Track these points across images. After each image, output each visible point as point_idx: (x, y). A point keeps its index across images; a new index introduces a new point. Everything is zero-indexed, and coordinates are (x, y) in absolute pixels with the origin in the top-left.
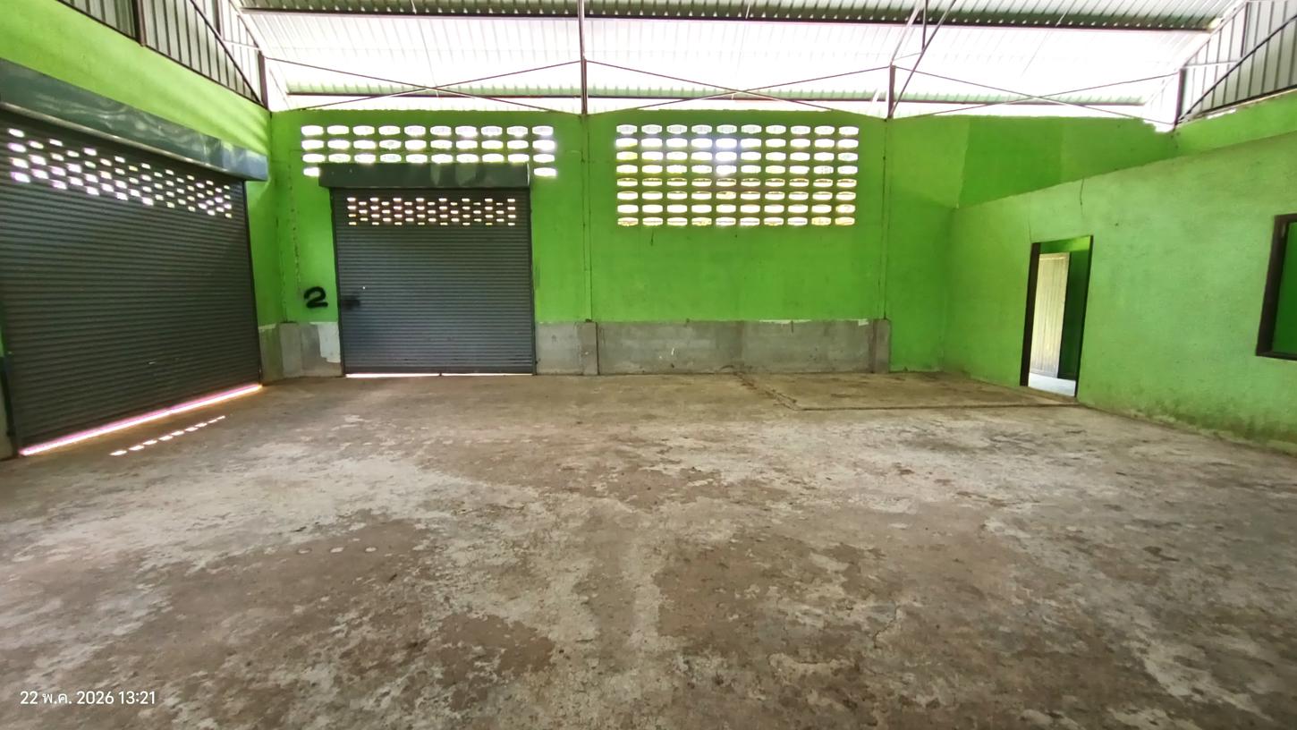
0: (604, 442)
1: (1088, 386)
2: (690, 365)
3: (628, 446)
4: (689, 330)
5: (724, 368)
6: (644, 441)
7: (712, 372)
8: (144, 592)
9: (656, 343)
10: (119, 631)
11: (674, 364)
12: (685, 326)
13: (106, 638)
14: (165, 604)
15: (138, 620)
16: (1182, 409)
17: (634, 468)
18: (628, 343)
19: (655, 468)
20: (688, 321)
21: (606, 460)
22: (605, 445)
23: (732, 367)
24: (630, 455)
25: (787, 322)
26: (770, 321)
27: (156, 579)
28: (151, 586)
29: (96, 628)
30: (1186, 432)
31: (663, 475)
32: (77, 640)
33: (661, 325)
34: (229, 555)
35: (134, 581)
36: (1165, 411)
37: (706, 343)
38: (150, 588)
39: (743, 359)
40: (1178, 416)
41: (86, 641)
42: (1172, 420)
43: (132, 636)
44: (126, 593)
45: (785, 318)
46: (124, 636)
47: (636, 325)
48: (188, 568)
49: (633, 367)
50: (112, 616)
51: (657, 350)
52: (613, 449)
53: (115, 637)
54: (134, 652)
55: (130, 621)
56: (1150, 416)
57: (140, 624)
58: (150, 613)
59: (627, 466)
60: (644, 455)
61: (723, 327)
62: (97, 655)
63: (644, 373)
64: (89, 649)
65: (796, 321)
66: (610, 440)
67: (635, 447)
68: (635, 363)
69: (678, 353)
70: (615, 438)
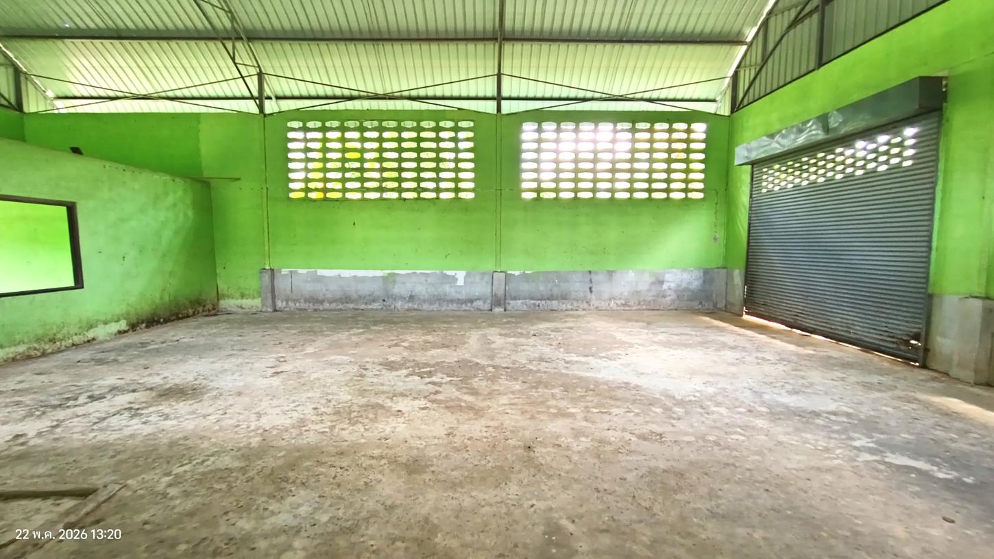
0: (489, 407)
3: (465, 401)
6: (447, 407)
17: (465, 379)
19: (449, 379)
21: (486, 386)
22: (488, 403)
24: (465, 391)
31: (447, 374)
52: (480, 398)
59: (470, 381)
60: (454, 390)
66: (482, 409)
67: (460, 400)
70: (478, 412)
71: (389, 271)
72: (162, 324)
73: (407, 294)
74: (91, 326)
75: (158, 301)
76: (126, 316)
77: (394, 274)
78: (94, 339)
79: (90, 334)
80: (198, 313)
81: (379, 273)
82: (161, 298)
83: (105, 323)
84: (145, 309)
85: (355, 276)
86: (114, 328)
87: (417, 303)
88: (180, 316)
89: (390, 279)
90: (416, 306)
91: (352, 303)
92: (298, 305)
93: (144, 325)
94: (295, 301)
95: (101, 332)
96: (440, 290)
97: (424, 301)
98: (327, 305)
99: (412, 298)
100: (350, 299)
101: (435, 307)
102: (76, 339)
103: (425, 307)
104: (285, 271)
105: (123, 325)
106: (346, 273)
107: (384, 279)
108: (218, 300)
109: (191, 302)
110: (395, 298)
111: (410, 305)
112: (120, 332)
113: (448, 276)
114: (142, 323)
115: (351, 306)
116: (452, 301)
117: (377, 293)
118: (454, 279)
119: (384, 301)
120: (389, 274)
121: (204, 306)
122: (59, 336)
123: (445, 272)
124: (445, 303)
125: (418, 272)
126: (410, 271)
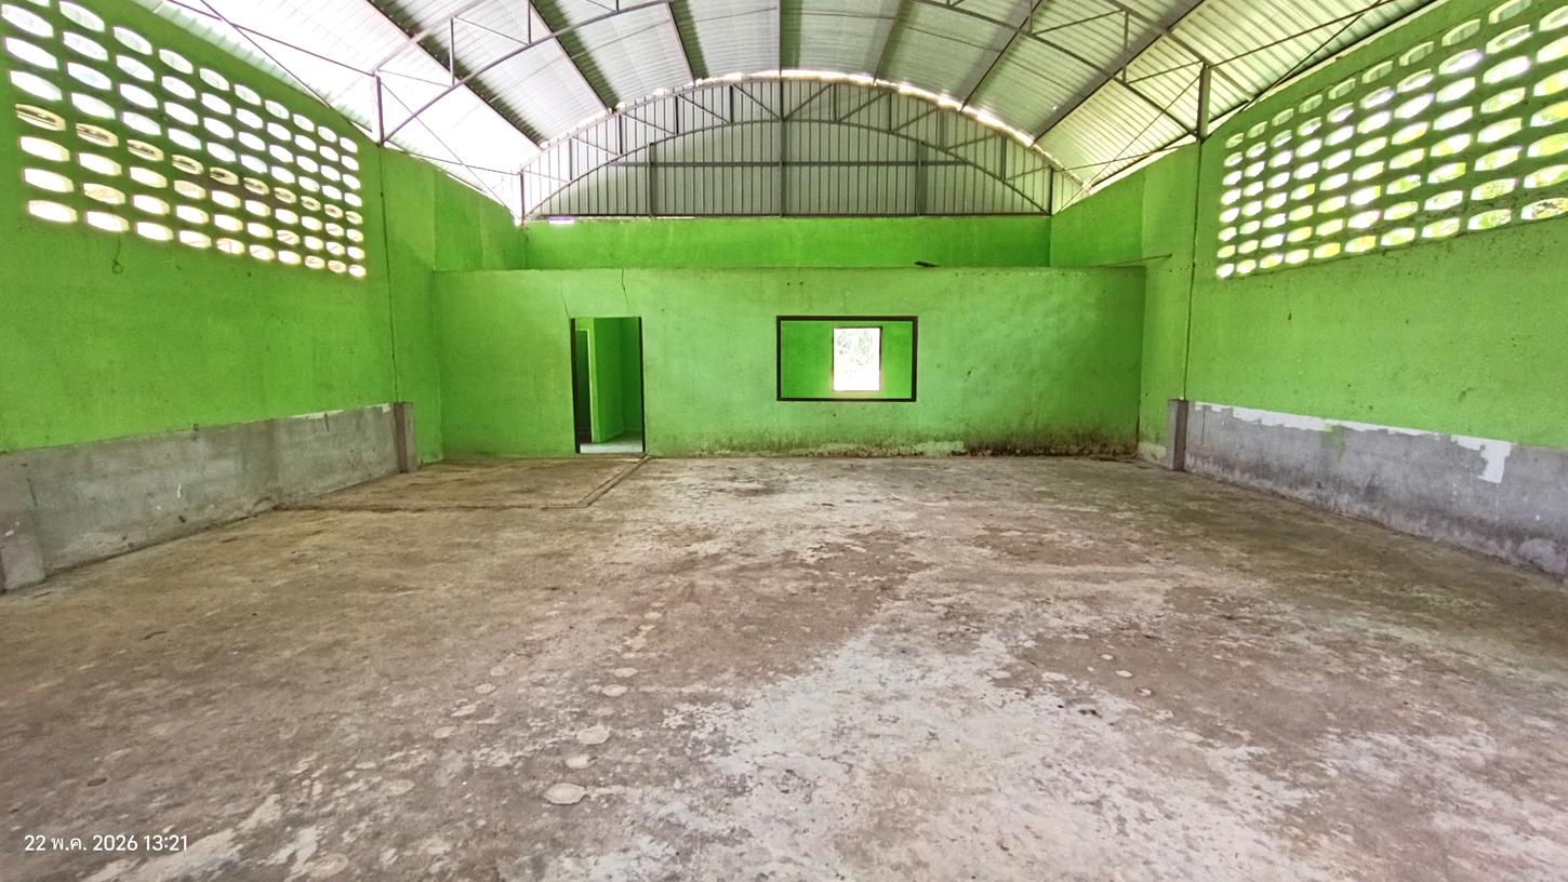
1: (655, 441)
2: (210, 512)
4: (201, 447)
5: (260, 501)
7: (243, 515)
8: (1335, 761)
9: (146, 481)
10: (1393, 741)
11: (184, 514)
12: (194, 438)
13: (1410, 743)
14: (1331, 736)
15: (1368, 739)
16: (735, 442)
18: (90, 489)
20: (196, 428)
23: (268, 499)
25: (320, 415)
26: (303, 416)
27: (1307, 769)
28: (1321, 765)
29: (1412, 758)
30: (739, 457)
32: (1437, 758)
33: (152, 441)
34: (1201, 739)
35: (1332, 786)
36: (722, 447)
37: (229, 465)
38: (1325, 763)
39: (280, 483)
40: (733, 449)
41: (1430, 753)
42: (728, 452)
43: (1389, 728)
44: (1355, 775)
45: (318, 411)
46: (1392, 733)
47: (100, 446)
48: (1259, 758)
49: (107, 542)
50: (1389, 759)
51: (150, 495)
53: (1401, 738)
54: (1396, 716)
55: (1379, 744)
56: (712, 453)
57: (1370, 734)
58: (1353, 737)
61: (247, 431)
62: (1427, 735)
63: (134, 548)
64: (1430, 743)
65: (329, 413)
68: (112, 529)
69: (188, 492)
71: (1336, 422)
72: (1017, 455)
73: (1362, 481)
74: (920, 440)
75: (1014, 425)
76: (965, 437)
77: (1343, 429)
78: (921, 454)
79: (919, 448)
80: (1091, 453)
81: (1318, 424)
82: (1021, 424)
83: (937, 440)
84: (994, 432)
85: (1281, 427)
86: (947, 447)
87: (1381, 506)
88: (1053, 451)
89: (1336, 438)
90: (1376, 514)
91: (1270, 479)
92: (1206, 466)
93: (989, 452)
94: (1204, 458)
95: (929, 447)
96: (1436, 484)
97: (1397, 505)
98: (1236, 476)
99: (1371, 492)
100: (1269, 471)
101: (1419, 526)
102: (902, 449)
103: (1397, 520)
104: (1199, 405)
105: (959, 446)
106: (1271, 418)
107: (1325, 438)
108: (1138, 441)
109: (1076, 436)
110: (1340, 484)
111: (1366, 508)
112: (954, 453)
113: (1462, 450)
114: (987, 448)
115: (1269, 484)
116: (1461, 522)
117: (1309, 468)
118: (1477, 461)
119: (1319, 486)
120: (1334, 427)
121: (1105, 446)
122: (885, 443)
123: (1454, 438)
124: (1445, 523)
125: (1392, 429)
126: (1375, 427)
